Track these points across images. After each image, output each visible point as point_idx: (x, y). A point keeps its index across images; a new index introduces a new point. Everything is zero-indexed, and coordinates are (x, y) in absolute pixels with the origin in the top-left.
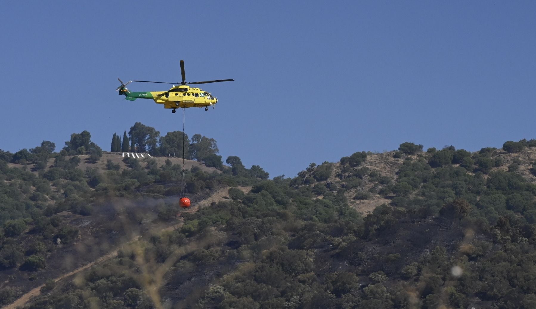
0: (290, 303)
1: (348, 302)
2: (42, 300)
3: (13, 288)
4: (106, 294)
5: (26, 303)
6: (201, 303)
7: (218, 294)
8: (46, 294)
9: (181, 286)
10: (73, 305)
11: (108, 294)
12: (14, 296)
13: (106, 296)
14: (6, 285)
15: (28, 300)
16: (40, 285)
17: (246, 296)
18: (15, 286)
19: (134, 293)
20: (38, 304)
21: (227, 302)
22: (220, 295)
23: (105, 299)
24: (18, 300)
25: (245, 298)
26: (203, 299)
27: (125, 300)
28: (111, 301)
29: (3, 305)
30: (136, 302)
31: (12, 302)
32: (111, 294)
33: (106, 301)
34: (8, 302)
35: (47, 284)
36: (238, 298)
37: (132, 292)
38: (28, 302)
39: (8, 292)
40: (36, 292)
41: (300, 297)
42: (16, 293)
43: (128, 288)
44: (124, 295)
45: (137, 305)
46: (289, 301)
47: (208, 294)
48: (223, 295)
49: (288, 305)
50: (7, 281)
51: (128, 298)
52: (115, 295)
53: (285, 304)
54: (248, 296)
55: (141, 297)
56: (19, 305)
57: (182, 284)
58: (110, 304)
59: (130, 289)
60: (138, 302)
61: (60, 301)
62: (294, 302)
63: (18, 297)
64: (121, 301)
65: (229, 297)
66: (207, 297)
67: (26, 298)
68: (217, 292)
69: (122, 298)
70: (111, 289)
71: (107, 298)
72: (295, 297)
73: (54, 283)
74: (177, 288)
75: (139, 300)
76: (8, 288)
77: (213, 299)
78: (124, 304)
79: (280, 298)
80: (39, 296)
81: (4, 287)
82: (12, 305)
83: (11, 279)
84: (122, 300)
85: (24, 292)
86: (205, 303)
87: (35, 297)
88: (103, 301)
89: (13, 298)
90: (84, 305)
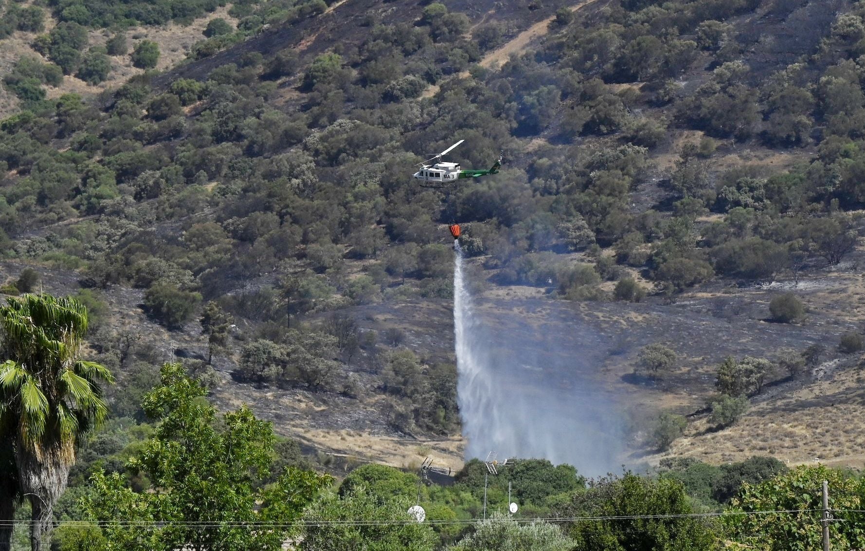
2: (556, 41)
3: (502, 23)
4: (667, 30)
5: (523, 48)
7: (852, 28)
8: (557, 33)
9: (790, 16)
10: (612, 49)
11: (670, 30)
12: (504, 36)
13: (667, 34)
14: (491, 17)
15: (528, 41)
16: (548, 16)
18: (506, 19)
19: (714, 28)
20: (548, 48)
22: (856, 31)
23: (666, 38)
24: (511, 41)
26: (828, 37)
27: (699, 40)
28: (676, 42)
29: (486, 51)
30: (717, 44)
31: (501, 46)
32: (675, 30)
33: (667, 42)
34: (494, 46)
35: (558, 17)
37: (709, 26)
38: (527, 45)
39: (494, 29)
40: (541, 28)
42: (508, 31)
43: (702, 21)
44: (697, 33)
45: (719, 48)
47: (835, 28)
48: (860, 30)
50: (491, 12)
51: (704, 37)
52: (682, 31)
55: (724, 34)
56: (513, 50)
57: (791, 12)
58: (675, 47)
59: (707, 22)
60: (721, 43)
61: (590, 41)
63: (511, 37)
64: (691, 41)
66: (834, 34)
67: (524, 38)
68: (850, 26)
69: (692, 36)
70: (674, 22)
71: (669, 37)
73: (569, 14)
74: (784, 20)
75: (722, 40)
76: (494, 22)
77: (844, 37)
78: (697, 47)
80: (545, 36)
81: (487, 21)
82: (501, 50)
83: (499, 8)
84: (694, 40)
85: (522, 28)
86: (830, 44)
87: (540, 37)
88: (662, 42)
89: (503, 38)
90: (630, 48)
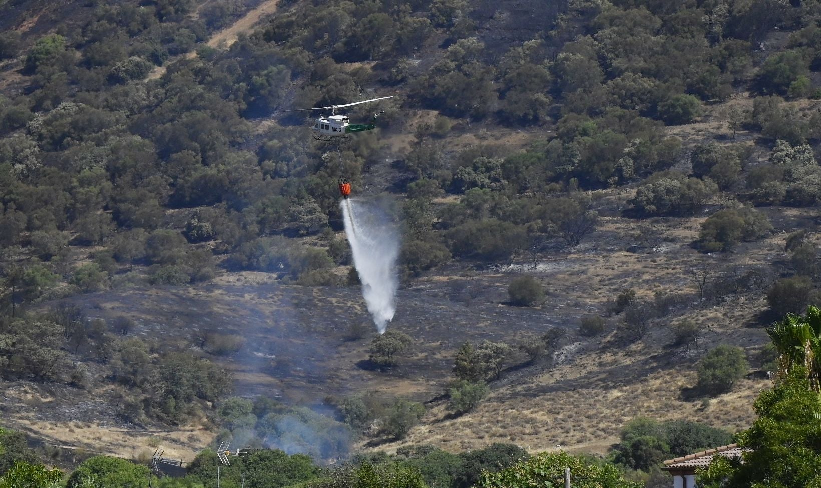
0: (712, 17)
1: (810, 13)
2: (285, 20)
4: (399, 7)
5: (252, 27)
6: (562, 20)
7: (589, 3)
8: (286, 11)
10: (343, 27)
11: (403, 7)
12: (232, 14)
13: (399, 11)
15: (257, 20)
17: (637, 6)
20: (278, 27)
21: (605, 18)
22: (594, 6)
23: (398, 15)
24: (240, 20)
25: (635, 11)
26: (565, 12)
27: (432, 16)
28: (409, 19)
29: (213, 30)
30: (451, 20)
31: (229, 25)
32: (408, 7)
33: (399, 20)
34: (221, 26)
36: (625, 10)
37: (443, 3)
38: (256, 24)
39: (222, 8)
40: (268, 6)
41: (731, 6)
42: (236, 10)
44: (430, 9)
45: (453, 25)
46: (711, 13)
47: (572, 3)
49: (710, 19)
51: (438, 13)
52: (415, 8)
53: (705, 19)
54: (641, 6)
55: (458, 11)
56: (241, 29)
58: (407, 24)
60: (455, 20)
61: (320, 19)
62: (720, 15)
63: (239, 15)
64: (424, 18)
65: (609, 9)
66: (571, 10)
67: (252, 16)
69: (425, 13)
71: (401, 14)
72: (722, 6)
75: (456, 17)
77: (581, 12)
78: (430, 24)
79: (694, 8)
80: (274, 14)
82: (229, 30)
84: (427, 17)
85: (250, 6)
86: (567, 20)
87: (268, 15)
88: (395, 20)
89: (231, 17)
90: (362, 26)
